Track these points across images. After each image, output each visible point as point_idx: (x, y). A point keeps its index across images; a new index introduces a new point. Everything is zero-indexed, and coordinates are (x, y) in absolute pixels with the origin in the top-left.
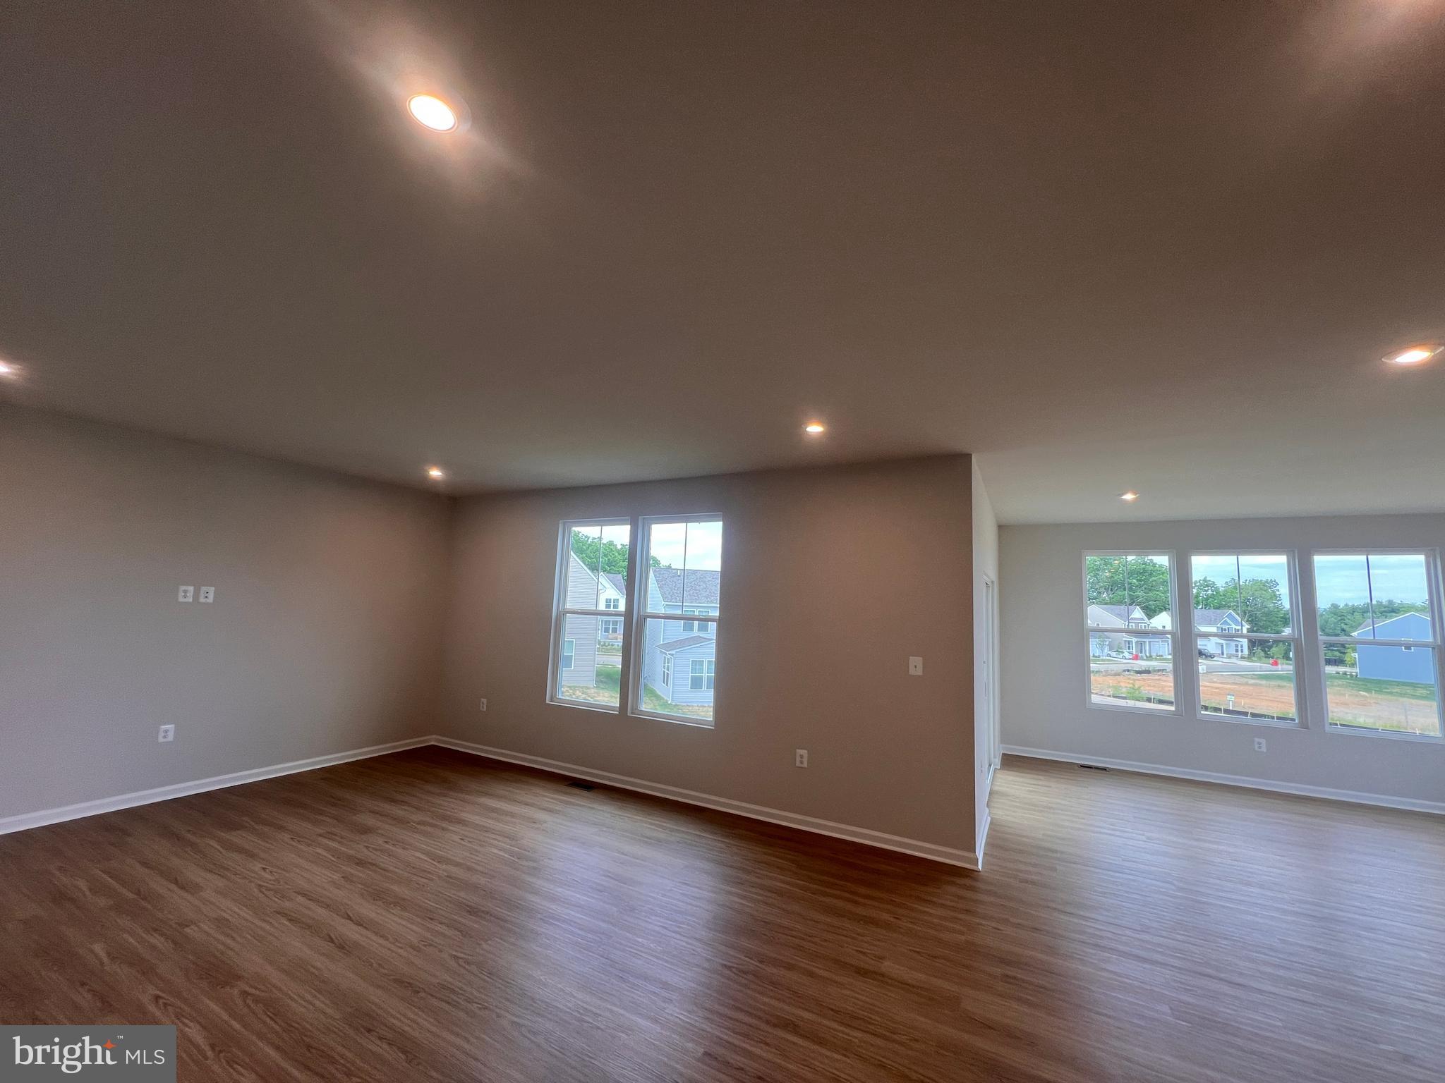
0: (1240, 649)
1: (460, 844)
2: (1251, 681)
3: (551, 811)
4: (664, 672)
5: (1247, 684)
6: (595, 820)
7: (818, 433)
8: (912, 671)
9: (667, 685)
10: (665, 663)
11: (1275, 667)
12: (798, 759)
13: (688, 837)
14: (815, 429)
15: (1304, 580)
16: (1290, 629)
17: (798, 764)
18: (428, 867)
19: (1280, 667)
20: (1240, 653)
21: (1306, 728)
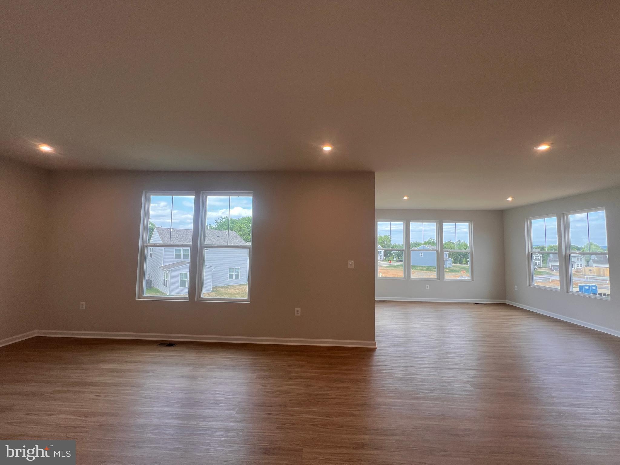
0: (381, 258)
1: (97, 399)
2: (385, 268)
3: (155, 363)
4: (164, 280)
5: (384, 269)
6: (188, 362)
7: (328, 150)
8: (349, 267)
9: (166, 286)
10: (165, 275)
11: (390, 263)
12: (296, 312)
13: (248, 361)
14: (327, 148)
15: (440, 231)
16: (436, 247)
17: (296, 314)
18: (79, 423)
19: (392, 263)
20: (381, 259)
21: (439, 280)
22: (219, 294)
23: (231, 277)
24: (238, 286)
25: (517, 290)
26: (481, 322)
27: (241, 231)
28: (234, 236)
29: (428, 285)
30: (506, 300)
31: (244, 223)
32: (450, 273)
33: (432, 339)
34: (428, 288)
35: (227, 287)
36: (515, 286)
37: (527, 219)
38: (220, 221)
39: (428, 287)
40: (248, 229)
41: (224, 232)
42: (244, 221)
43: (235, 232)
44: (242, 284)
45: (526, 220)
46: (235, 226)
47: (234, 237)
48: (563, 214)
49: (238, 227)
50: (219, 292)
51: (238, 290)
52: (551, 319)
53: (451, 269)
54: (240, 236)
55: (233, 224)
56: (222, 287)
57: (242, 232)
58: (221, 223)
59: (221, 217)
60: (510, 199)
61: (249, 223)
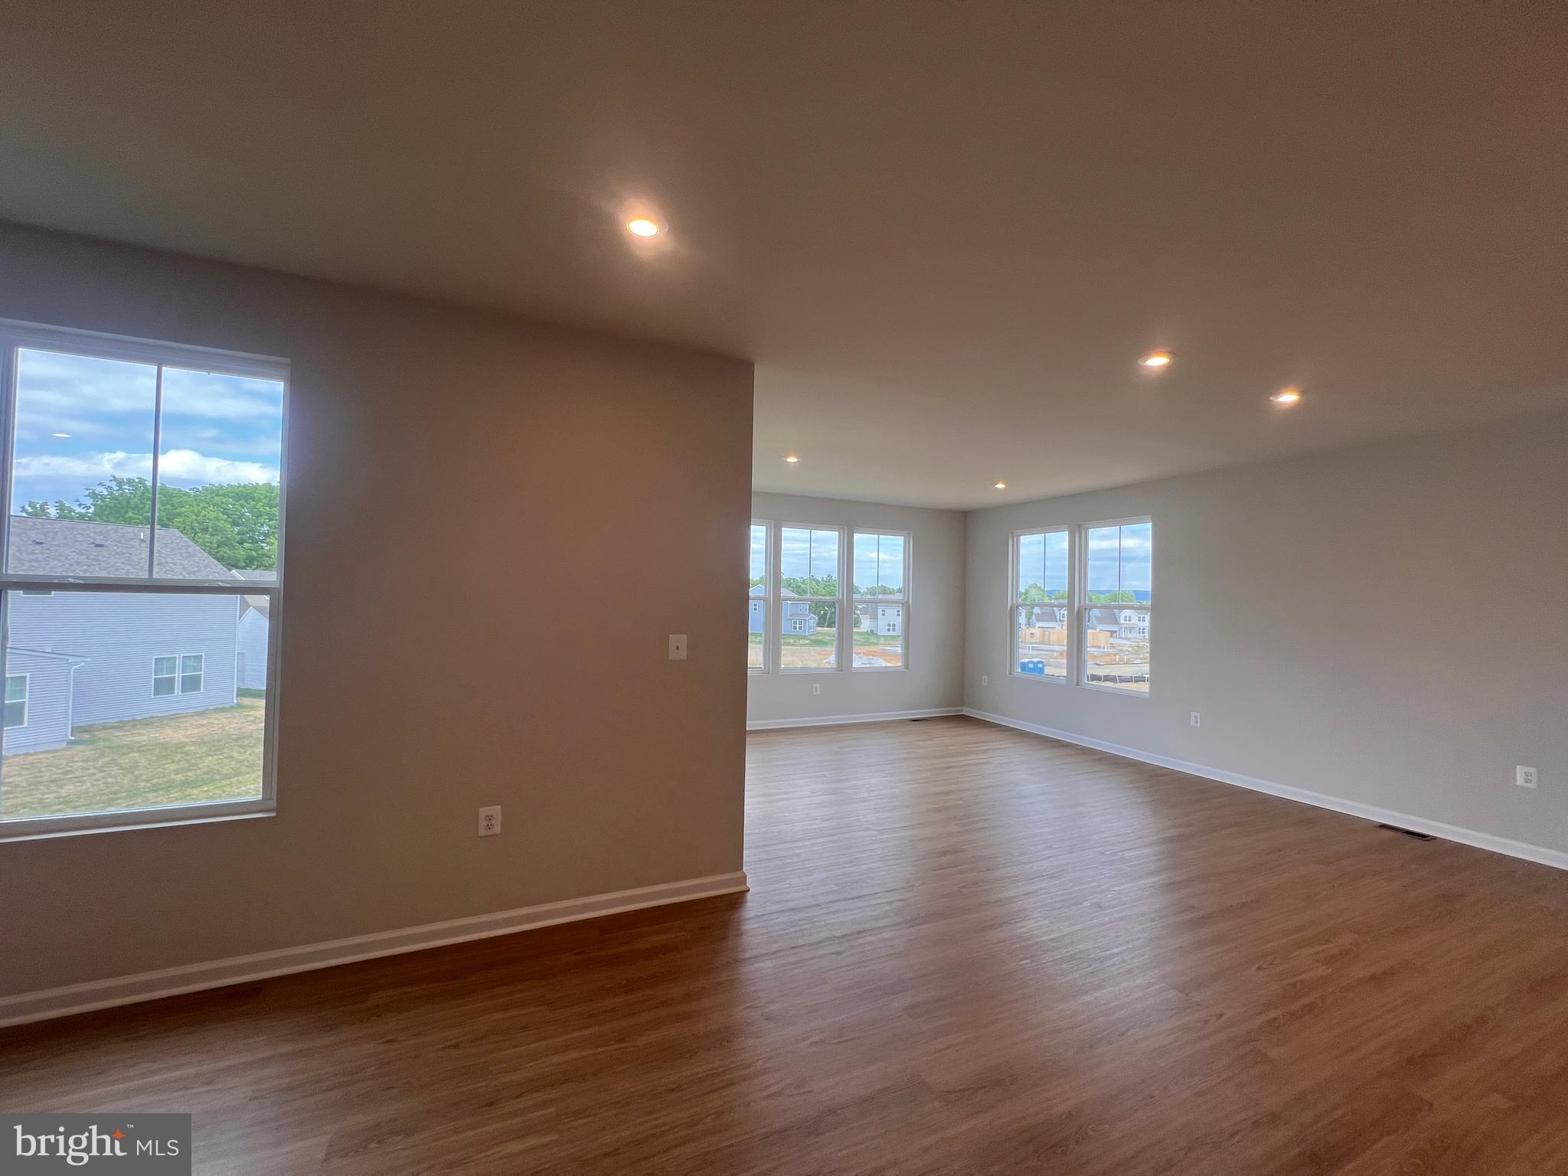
8: (673, 655)
17: (483, 831)
21: (842, 671)
22: (107, 750)
23: (164, 686)
24: (196, 718)
25: (986, 684)
26: (942, 766)
27: (205, 530)
28: (174, 546)
29: (818, 685)
30: (964, 708)
31: (218, 506)
32: (812, 648)
33: (869, 833)
34: (818, 693)
35: (147, 723)
36: (984, 677)
37: (1012, 534)
38: (111, 494)
39: (818, 689)
40: (235, 524)
41: (131, 529)
42: (217, 498)
43: (181, 531)
44: (211, 708)
45: (1010, 535)
46: (179, 515)
47: (176, 551)
48: (1079, 525)
49: (194, 517)
50: (107, 743)
51: (196, 731)
52: (1052, 741)
53: (813, 638)
54: (204, 546)
55: (169, 507)
56: (121, 726)
57: (212, 535)
58: (113, 498)
59: (114, 477)
60: (1000, 486)
61: (242, 506)
